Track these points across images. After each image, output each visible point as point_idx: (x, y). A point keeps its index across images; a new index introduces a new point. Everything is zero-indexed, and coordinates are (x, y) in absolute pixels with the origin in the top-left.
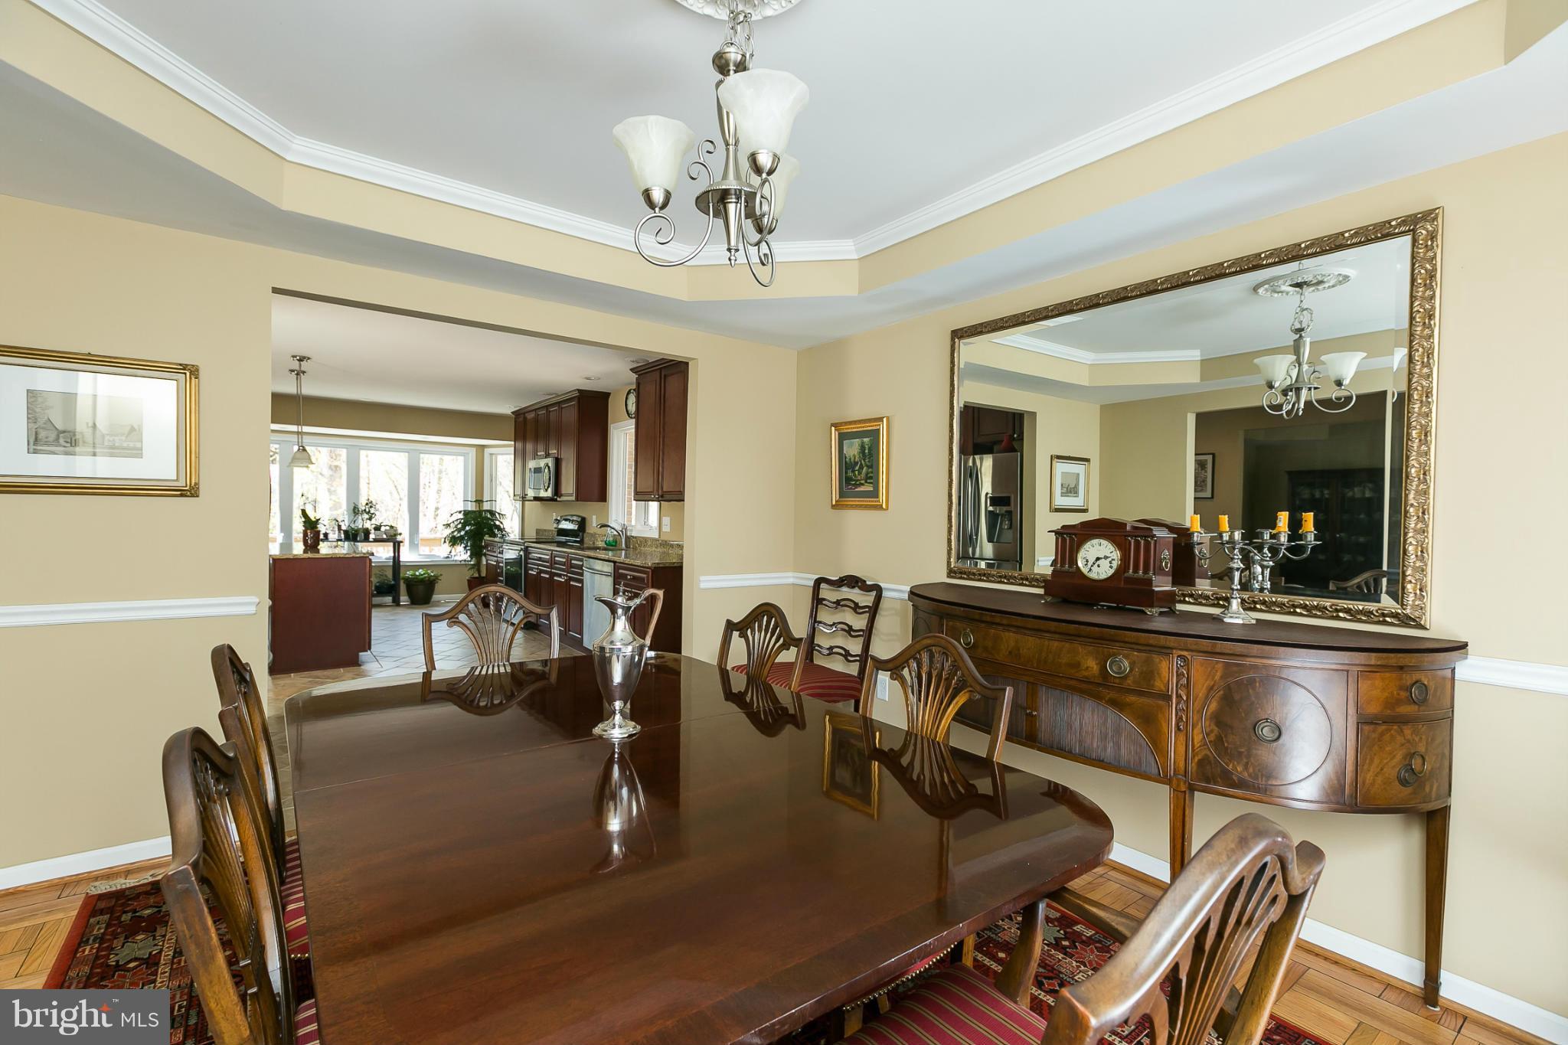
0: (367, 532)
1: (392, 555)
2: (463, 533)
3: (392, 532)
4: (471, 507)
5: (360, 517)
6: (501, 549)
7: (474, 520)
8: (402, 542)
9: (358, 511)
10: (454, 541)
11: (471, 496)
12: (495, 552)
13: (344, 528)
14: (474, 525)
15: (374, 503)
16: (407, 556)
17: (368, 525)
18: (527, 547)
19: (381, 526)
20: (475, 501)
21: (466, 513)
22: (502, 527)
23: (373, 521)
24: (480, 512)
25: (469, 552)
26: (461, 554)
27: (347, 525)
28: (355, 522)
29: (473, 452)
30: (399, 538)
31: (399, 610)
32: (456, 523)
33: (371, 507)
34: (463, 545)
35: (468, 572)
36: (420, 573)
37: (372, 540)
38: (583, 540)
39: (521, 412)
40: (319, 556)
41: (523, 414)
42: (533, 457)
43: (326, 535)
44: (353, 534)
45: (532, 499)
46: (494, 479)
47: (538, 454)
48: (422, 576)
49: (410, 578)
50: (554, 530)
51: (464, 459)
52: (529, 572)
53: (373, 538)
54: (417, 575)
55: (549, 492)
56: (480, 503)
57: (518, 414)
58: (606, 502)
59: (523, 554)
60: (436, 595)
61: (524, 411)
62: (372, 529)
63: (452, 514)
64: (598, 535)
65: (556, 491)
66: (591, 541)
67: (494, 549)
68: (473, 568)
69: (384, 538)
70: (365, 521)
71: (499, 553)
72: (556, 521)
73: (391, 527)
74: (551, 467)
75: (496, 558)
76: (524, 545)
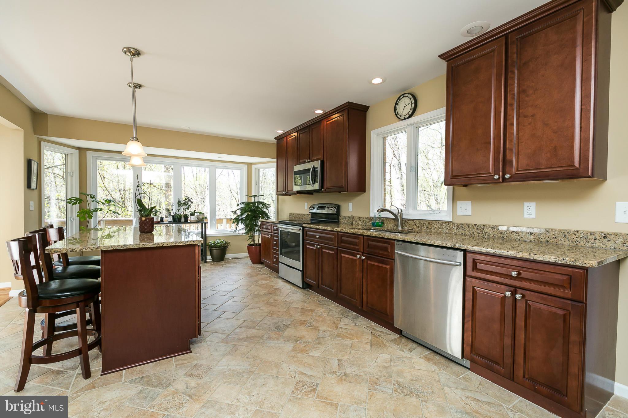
0: (186, 217)
2: (244, 217)
3: (201, 217)
4: (245, 200)
5: (182, 207)
6: (275, 228)
8: (207, 223)
9: (181, 204)
10: (237, 220)
11: (245, 192)
13: (172, 214)
14: (251, 211)
15: (190, 198)
16: (210, 231)
17: (188, 212)
18: (304, 227)
19: (195, 213)
21: (247, 204)
22: (267, 212)
23: (190, 210)
24: (255, 203)
26: (242, 230)
27: (174, 212)
28: (179, 210)
29: (245, 167)
30: (205, 221)
33: (188, 201)
34: (243, 224)
35: (248, 240)
36: (218, 242)
37: (190, 222)
38: (339, 222)
39: (283, 136)
40: (152, 246)
41: (284, 137)
42: (296, 164)
43: (162, 219)
44: (178, 218)
45: (296, 193)
46: (257, 183)
47: (301, 161)
48: (219, 243)
49: (213, 244)
50: (308, 215)
51: (241, 171)
52: (308, 246)
53: (190, 221)
54: (217, 242)
55: (317, 186)
56: (254, 197)
57: (279, 139)
58: (365, 192)
59: (301, 232)
60: (227, 256)
61: (286, 135)
62: (189, 215)
63: (238, 205)
64: (357, 218)
65: (322, 185)
66: (349, 222)
67: (269, 228)
68: (251, 239)
69: (197, 220)
70: (185, 210)
71: (274, 230)
72: (310, 208)
73: (201, 213)
74: (317, 168)
75: (271, 234)
76: (302, 226)
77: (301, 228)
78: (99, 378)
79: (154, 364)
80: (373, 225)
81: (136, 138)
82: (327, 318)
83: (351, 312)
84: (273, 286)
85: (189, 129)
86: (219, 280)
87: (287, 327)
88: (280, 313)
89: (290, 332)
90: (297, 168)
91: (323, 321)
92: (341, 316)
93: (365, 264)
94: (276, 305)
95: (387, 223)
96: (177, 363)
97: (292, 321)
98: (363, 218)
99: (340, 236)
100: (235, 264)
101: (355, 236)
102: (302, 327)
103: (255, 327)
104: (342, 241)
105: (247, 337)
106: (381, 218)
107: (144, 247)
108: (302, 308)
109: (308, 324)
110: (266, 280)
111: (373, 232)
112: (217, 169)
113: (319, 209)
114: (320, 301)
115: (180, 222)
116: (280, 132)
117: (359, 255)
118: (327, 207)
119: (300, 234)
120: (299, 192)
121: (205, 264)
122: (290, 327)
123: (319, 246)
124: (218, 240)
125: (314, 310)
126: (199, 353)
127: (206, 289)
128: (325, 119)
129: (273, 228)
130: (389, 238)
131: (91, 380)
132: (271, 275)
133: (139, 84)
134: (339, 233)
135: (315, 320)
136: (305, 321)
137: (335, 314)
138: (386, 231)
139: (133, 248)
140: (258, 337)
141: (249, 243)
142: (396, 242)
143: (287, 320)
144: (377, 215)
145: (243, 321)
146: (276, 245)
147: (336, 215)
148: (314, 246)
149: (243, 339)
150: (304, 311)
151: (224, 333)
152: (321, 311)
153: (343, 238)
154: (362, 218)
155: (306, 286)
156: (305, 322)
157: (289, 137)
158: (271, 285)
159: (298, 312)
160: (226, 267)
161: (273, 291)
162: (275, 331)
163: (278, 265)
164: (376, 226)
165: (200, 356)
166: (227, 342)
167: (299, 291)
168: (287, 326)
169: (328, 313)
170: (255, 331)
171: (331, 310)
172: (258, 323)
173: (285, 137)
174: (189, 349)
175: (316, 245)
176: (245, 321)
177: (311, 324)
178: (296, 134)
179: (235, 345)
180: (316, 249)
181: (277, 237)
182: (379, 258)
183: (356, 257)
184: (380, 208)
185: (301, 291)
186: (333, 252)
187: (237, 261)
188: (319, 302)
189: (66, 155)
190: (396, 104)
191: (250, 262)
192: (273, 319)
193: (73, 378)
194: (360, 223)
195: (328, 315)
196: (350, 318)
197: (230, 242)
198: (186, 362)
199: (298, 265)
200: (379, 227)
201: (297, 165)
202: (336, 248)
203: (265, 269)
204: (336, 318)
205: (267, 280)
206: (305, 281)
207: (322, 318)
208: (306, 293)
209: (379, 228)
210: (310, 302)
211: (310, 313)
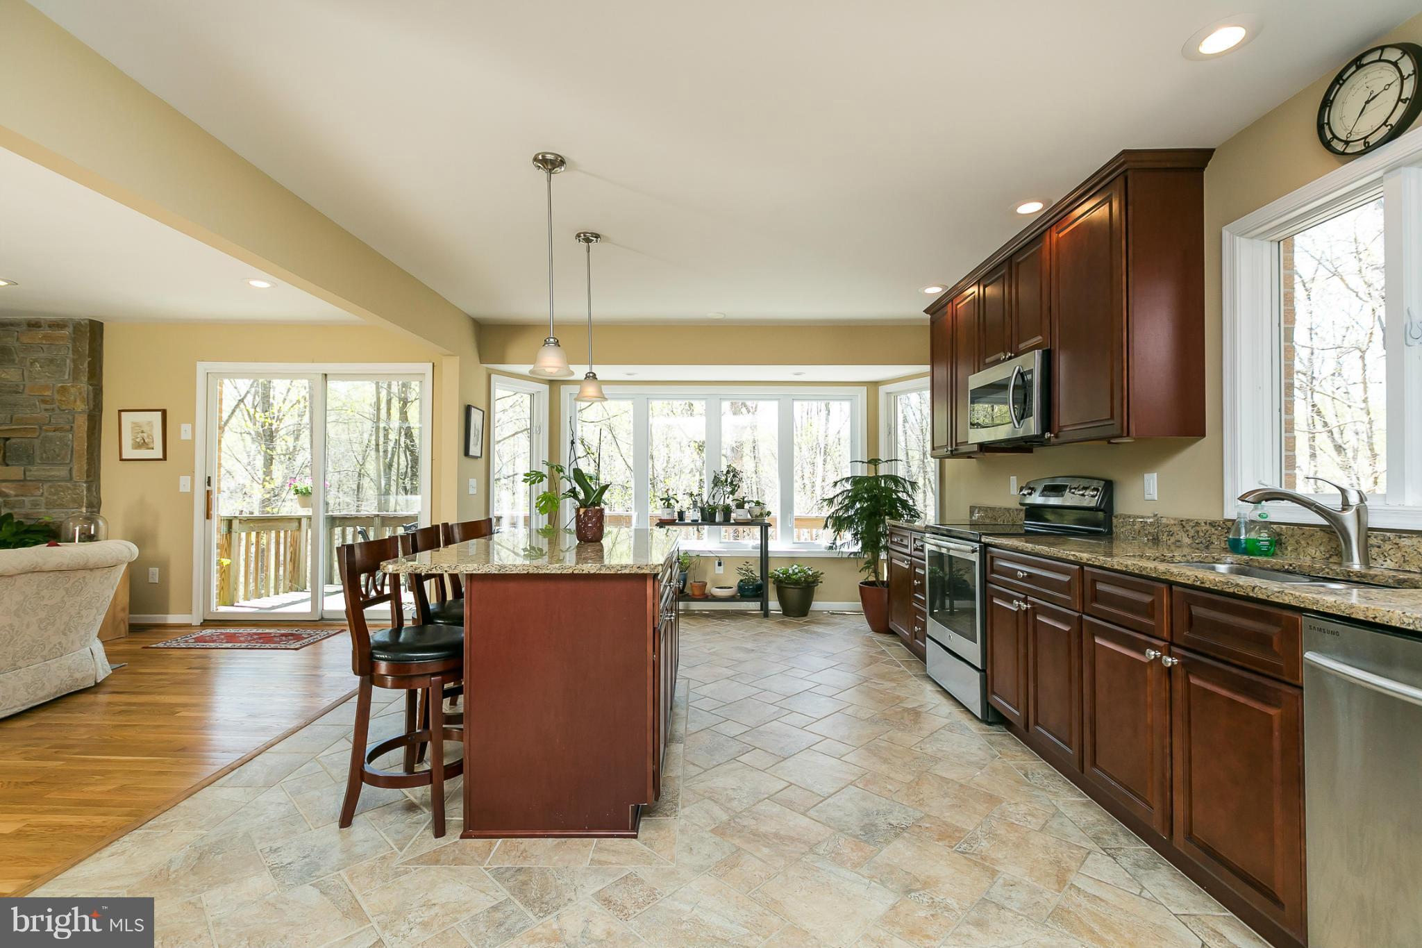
0: (727, 511)
1: (759, 542)
2: (851, 512)
3: (757, 511)
4: (861, 471)
5: (721, 491)
6: (919, 543)
7: (867, 491)
8: (770, 525)
9: (720, 481)
10: (839, 523)
11: (862, 455)
12: (906, 547)
13: (700, 504)
14: (867, 501)
15: (738, 469)
16: (778, 545)
17: (731, 500)
18: (987, 545)
19: (744, 502)
20: (869, 462)
21: (856, 481)
22: (911, 502)
23: (736, 496)
24: (877, 478)
25: (860, 543)
26: (848, 543)
27: (705, 500)
28: (714, 496)
29: (862, 394)
30: (767, 520)
31: (768, 623)
32: (840, 499)
33: (734, 476)
34: (853, 532)
35: (860, 571)
36: (793, 570)
37: (733, 522)
38: (1110, 532)
39: (944, 302)
40: (552, 572)
41: (947, 304)
42: (976, 370)
43: (681, 514)
44: (709, 513)
45: (975, 448)
46: (892, 431)
47: (988, 360)
48: (796, 574)
49: (781, 575)
50: (1017, 510)
51: (851, 405)
52: (996, 601)
53: (734, 520)
54: (791, 572)
55: (1032, 426)
56: (876, 465)
57: (935, 310)
58: (1203, 435)
59: (975, 558)
60: (817, 605)
61: (952, 295)
62: (734, 507)
63: (836, 483)
64: (1172, 522)
65: (1048, 421)
66: (1146, 535)
67: (905, 542)
68: (868, 568)
69: (748, 520)
70: (727, 496)
71: (915, 550)
72: (1021, 490)
73: (758, 503)
74: (1031, 372)
75: (909, 558)
76: (979, 542)
77: (977, 545)
78: (456, 842)
79: (555, 843)
80: (1235, 546)
81: (555, 338)
82: (1037, 840)
83: (1134, 840)
84: (902, 700)
85: (723, 316)
86: (777, 663)
87: (897, 835)
88: (891, 784)
89: (899, 852)
90: (977, 380)
91: (1017, 846)
92: (1091, 845)
93: (1179, 686)
94: (891, 757)
95: (1298, 542)
96: (597, 857)
97: (918, 820)
98: (1198, 524)
99: (1088, 579)
100: (829, 628)
101: (1142, 584)
102: (940, 848)
103: (808, 810)
104: (1097, 596)
105: (776, 835)
106: (1267, 525)
107: (537, 572)
108: (963, 781)
109: (966, 842)
110: (887, 680)
111: (1222, 573)
112: (796, 403)
113: (1045, 493)
114: (1030, 772)
115: (715, 522)
116: (935, 291)
117: (1154, 648)
118: (1071, 489)
119: (975, 562)
120: (984, 448)
121: (765, 620)
122: (904, 838)
123: (1026, 601)
124: (795, 566)
125: (1000, 801)
126: (651, 846)
127: (738, 679)
128: (1054, 228)
129: (915, 543)
130: (1276, 600)
131: (442, 842)
132: (909, 667)
133: (594, 234)
134: (1086, 568)
135: (992, 835)
136: (958, 830)
137: (1070, 829)
138: (1288, 572)
139: (517, 574)
140: (805, 842)
141: (863, 576)
142: (1304, 621)
143: (905, 812)
144: (1249, 511)
145: (786, 784)
146: (921, 588)
147: (1101, 510)
148: (1011, 603)
149: (765, 835)
150: (964, 795)
151: (728, 805)
152: (1023, 808)
153: (1101, 587)
154: (1191, 524)
155: (992, 716)
156: (958, 835)
157: (958, 302)
158: (898, 697)
159: (946, 795)
160: (807, 631)
161: (897, 713)
162: (856, 837)
163: (924, 642)
164: (1245, 552)
165: (648, 854)
166: (723, 834)
167: (974, 727)
168: (898, 831)
169: (1047, 822)
170: (803, 821)
171: (1057, 813)
172: (821, 802)
173: (951, 303)
174: (635, 828)
175: (1018, 599)
176: (791, 784)
177: (975, 846)
178: (974, 289)
179: (739, 849)
180: (1018, 611)
181: (923, 567)
182: (1234, 671)
183: (1143, 653)
184: (1262, 487)
185: (979, 730)
186: (1067, 629)
187: (838, 619)
188: (1026, 775)
189: (532, 396)
190: (1327, 103)
191: (867, 627)
192: (864, 799)
193: (422, 826)
194: (1187, 540)
195: (1041, 830)
196: (1125, 862)
197: (822, 573)
198: (613, 859)
199: (972, 650)
200: (1260, 555)
201: (979, 371)
202: (1077, 614)
203: (895, 651)
204: (1070, 846)
205: (892, 680)
206: (990, 701)
207: (1016, 834)
208: (989, 737)
209: (1259, 558)
210: (994, 770)
211: (981, 808)
